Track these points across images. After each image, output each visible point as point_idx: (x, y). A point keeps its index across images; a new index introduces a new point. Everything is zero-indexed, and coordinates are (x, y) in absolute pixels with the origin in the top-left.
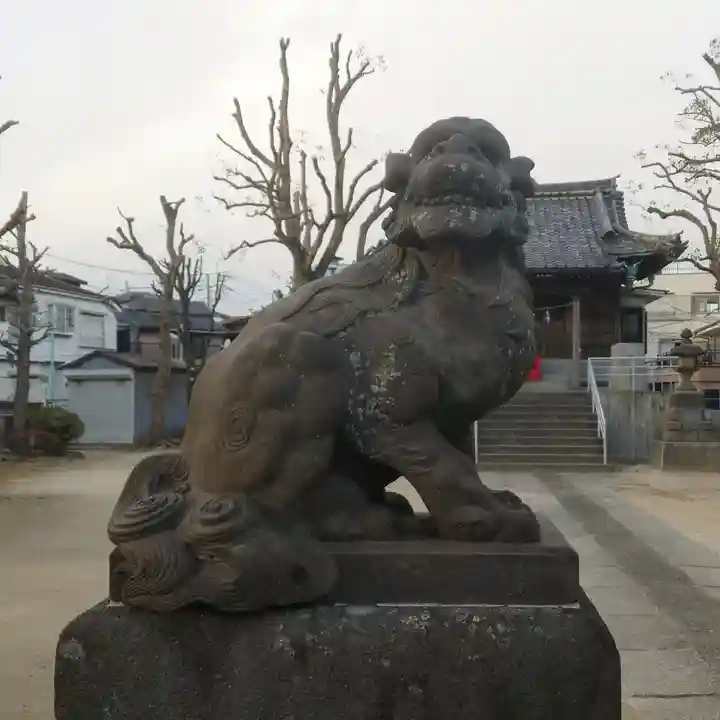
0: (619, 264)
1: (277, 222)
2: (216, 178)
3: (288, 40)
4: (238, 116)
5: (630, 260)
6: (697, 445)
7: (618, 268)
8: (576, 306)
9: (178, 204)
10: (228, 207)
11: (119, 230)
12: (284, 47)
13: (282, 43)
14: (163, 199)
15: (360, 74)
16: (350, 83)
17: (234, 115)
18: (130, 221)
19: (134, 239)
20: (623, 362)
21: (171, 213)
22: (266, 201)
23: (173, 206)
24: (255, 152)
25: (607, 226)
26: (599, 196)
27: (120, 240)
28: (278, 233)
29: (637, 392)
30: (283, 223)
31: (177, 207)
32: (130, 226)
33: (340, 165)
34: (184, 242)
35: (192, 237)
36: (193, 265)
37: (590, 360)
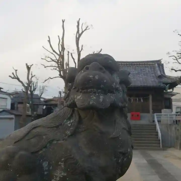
0: (163, 85)
1: (60, 71)
2: (42, 59)
4: (49, 41)
5: (166, 84)
8: (151, 97)
9: (31, 66)
10: (45, 67)
11: (13, 73)
12: (63, 22)
13: (63, 20)
14: (27, 64)
15: (85, 30)
16: (83, 32)
17: (48, 41)
18: (16, 71)
19: (17, 76)
20: (165, 115)
21: (29, 68)
22: (57, 65)
23: (29, 66)
24: (54, 51)
25: (159, 73)
26: (156, 65)
27: (13, 76)
28: (60, 75)
29: (170, 125)
30: (62, 72)
31: (31, 67)
32: (16, 72)
33: (79, 55)
34: (32, 77)
35: (34, 76)
37: (155, 114)
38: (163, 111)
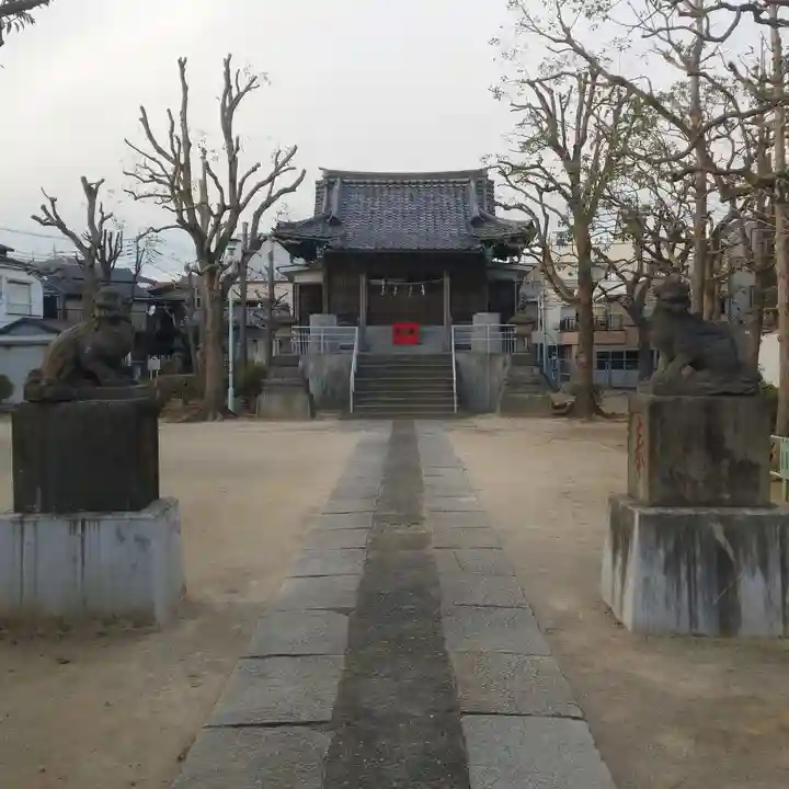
0: (479, 246)
1: (179, 211)
2: (126, 174)
3: (185, 61)
4: (144, 121)
5: (488, 243)
6: (527, 396)
7: (478, 249)
8: (447, 280)
9: (98, 184)
10: (136, 199)
11: (44, 208)
12: (182, 64)
13: (180, 61)
14: (84, 179)
15: (248, 88)
16: (240, 95)
17: (141, 119)
18: (53, 201)
19: (57, 217)
20: (480, 328)
21: (91, 192)
22: (169, 193)
23: (94, 186)
24: (160, 151)
25: (475, 211)
26: (473, 184)
27: (44, 217)
28: (181, 220)
29: (491, 355)
30: (185, 213)
31: (97, 188)
32: (53, 205)
33: (233, 162)
34: (103, 219)
35: (111, 215)
36: (114, 238)
37: (453, 326)
38: (475, 317)
